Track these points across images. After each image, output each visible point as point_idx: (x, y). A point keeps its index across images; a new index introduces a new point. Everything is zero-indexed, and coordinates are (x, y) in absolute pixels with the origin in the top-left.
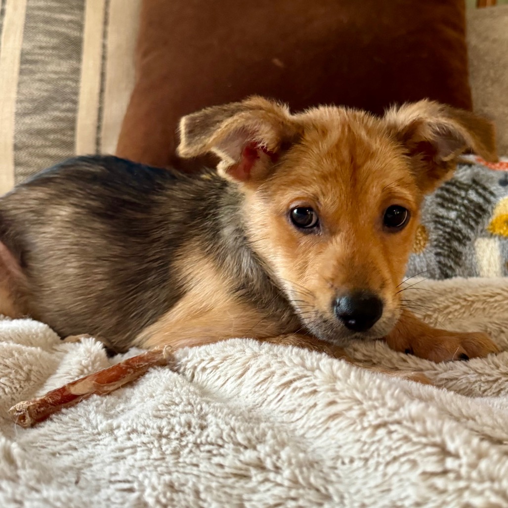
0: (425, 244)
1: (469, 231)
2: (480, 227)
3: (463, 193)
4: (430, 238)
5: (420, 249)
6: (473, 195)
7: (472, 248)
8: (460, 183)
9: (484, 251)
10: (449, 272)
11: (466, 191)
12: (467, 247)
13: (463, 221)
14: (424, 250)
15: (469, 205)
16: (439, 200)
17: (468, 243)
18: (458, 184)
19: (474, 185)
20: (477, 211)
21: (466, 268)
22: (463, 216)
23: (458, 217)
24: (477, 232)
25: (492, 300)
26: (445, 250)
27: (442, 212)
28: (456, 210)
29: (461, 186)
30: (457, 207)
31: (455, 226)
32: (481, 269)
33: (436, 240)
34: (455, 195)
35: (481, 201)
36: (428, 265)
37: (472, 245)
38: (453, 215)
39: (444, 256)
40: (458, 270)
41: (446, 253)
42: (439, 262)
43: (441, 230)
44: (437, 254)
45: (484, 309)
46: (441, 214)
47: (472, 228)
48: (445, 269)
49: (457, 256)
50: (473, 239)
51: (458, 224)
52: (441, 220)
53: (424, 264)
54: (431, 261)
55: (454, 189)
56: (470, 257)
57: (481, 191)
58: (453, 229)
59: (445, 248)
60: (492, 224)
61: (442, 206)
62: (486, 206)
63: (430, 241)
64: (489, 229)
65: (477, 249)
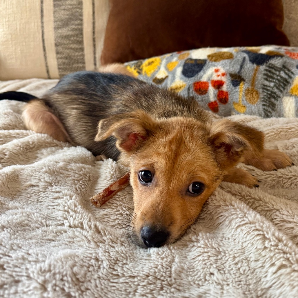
0: (257, 100)
1: (280, 93)
2: (285, 91)
3: (278, 73)
4: (260, 97)
5: (255, 102)
6: (283, 74)
7: (281, 102)
8: (276, 67)
9: (287, 103)
10: (269, 114)
11: (279, 71)
12: (278, 101)
13: (277, 88)
14: (257, 103)
15: (280, 79)
16: (265, 77)
17: (279, 99)
18: (275, 68)
19: (283, 69)
20: (285, 82)
21: (277, 112)
22: (277, 85)
23: (275, 86)
24: (284, 94)
25: (290, 131)
26: (267, 103)
27: (267, 83)
28: (274, 82)
29: (277, 69)
30: (274, 80)
31: (273, 90)
32: (285, 112)
33: (263, 98)
34: (273, 74)
35: (287, 77)
36: (258, 111)
37: (281, 100)
38: (272, 84)
39: (267, 106)
40: (273, 113)
41: (268, 104)
42: (264, 109)
43: (265, 92)
44: (264, 105)
45: (286, 135)
46: (266, 84)
47: (281, 91)
48: (267, 112)
49: (273, 106)
50: (281, 97)
51: (274, 90)
52: (266, 87)
53: (256, 110)
54: (260, 108)
55: (273, 71)
56: (279, 107)
57: (287, 71)
58: (272, 92)
59: (267, 102)
60: (292, 89)
61: (267, 80)
62: (289, 80)
63: (260, 98)
64: (290, 92)
65: (284, 103)
